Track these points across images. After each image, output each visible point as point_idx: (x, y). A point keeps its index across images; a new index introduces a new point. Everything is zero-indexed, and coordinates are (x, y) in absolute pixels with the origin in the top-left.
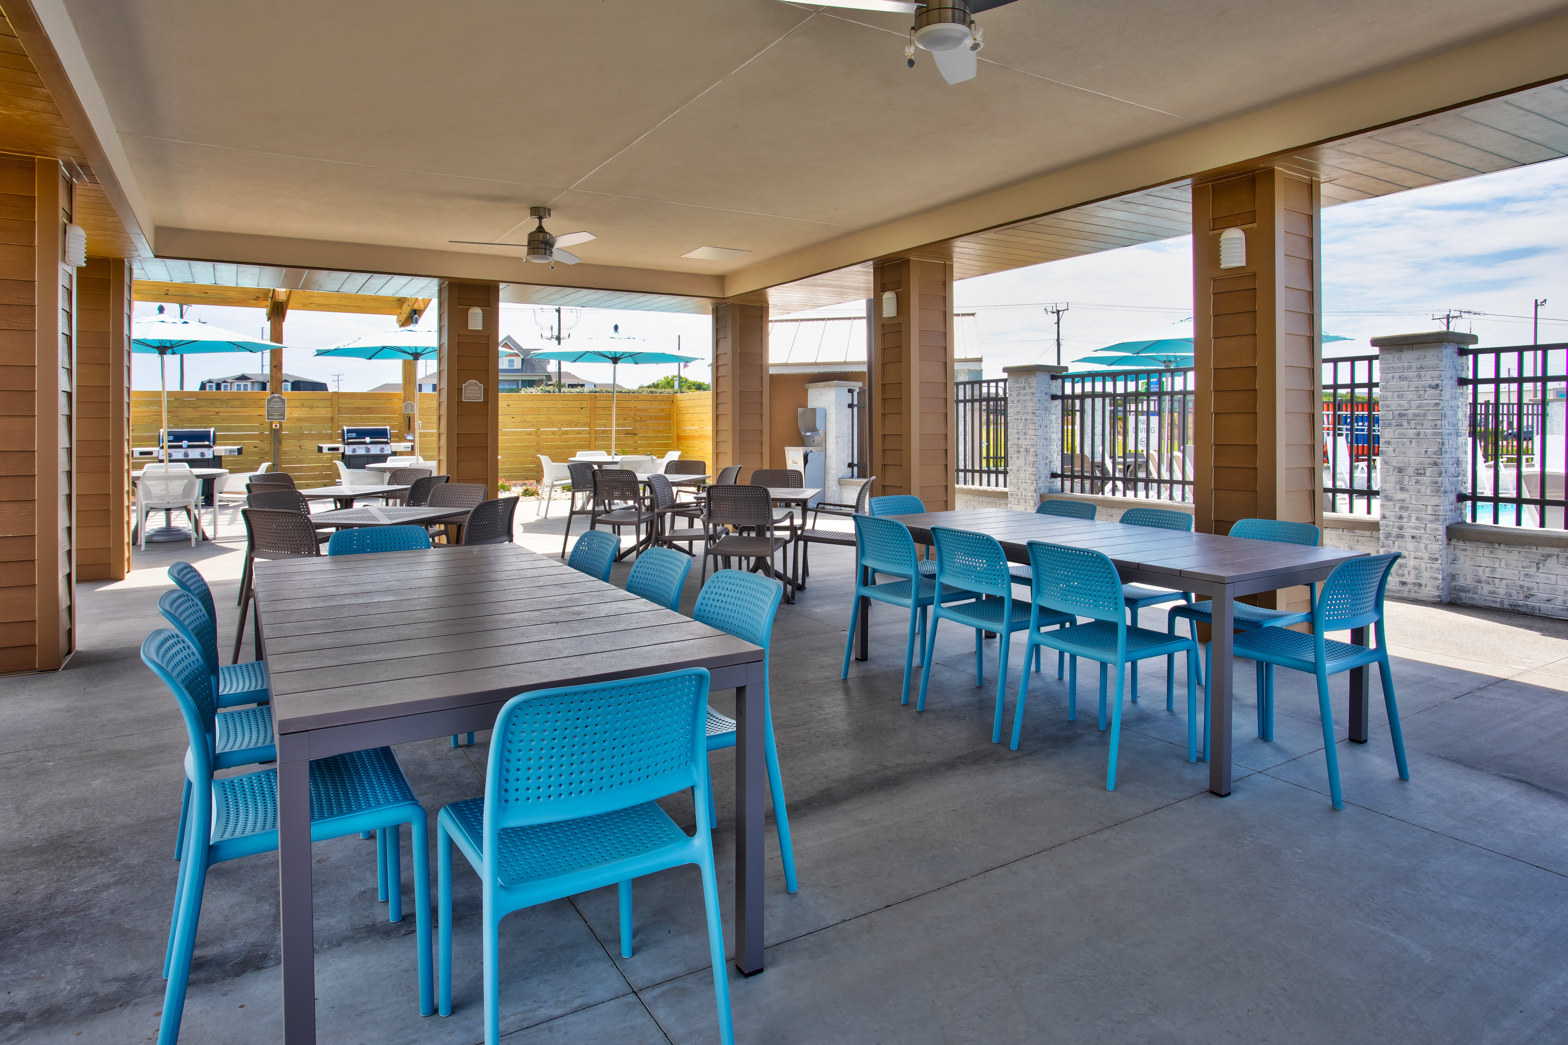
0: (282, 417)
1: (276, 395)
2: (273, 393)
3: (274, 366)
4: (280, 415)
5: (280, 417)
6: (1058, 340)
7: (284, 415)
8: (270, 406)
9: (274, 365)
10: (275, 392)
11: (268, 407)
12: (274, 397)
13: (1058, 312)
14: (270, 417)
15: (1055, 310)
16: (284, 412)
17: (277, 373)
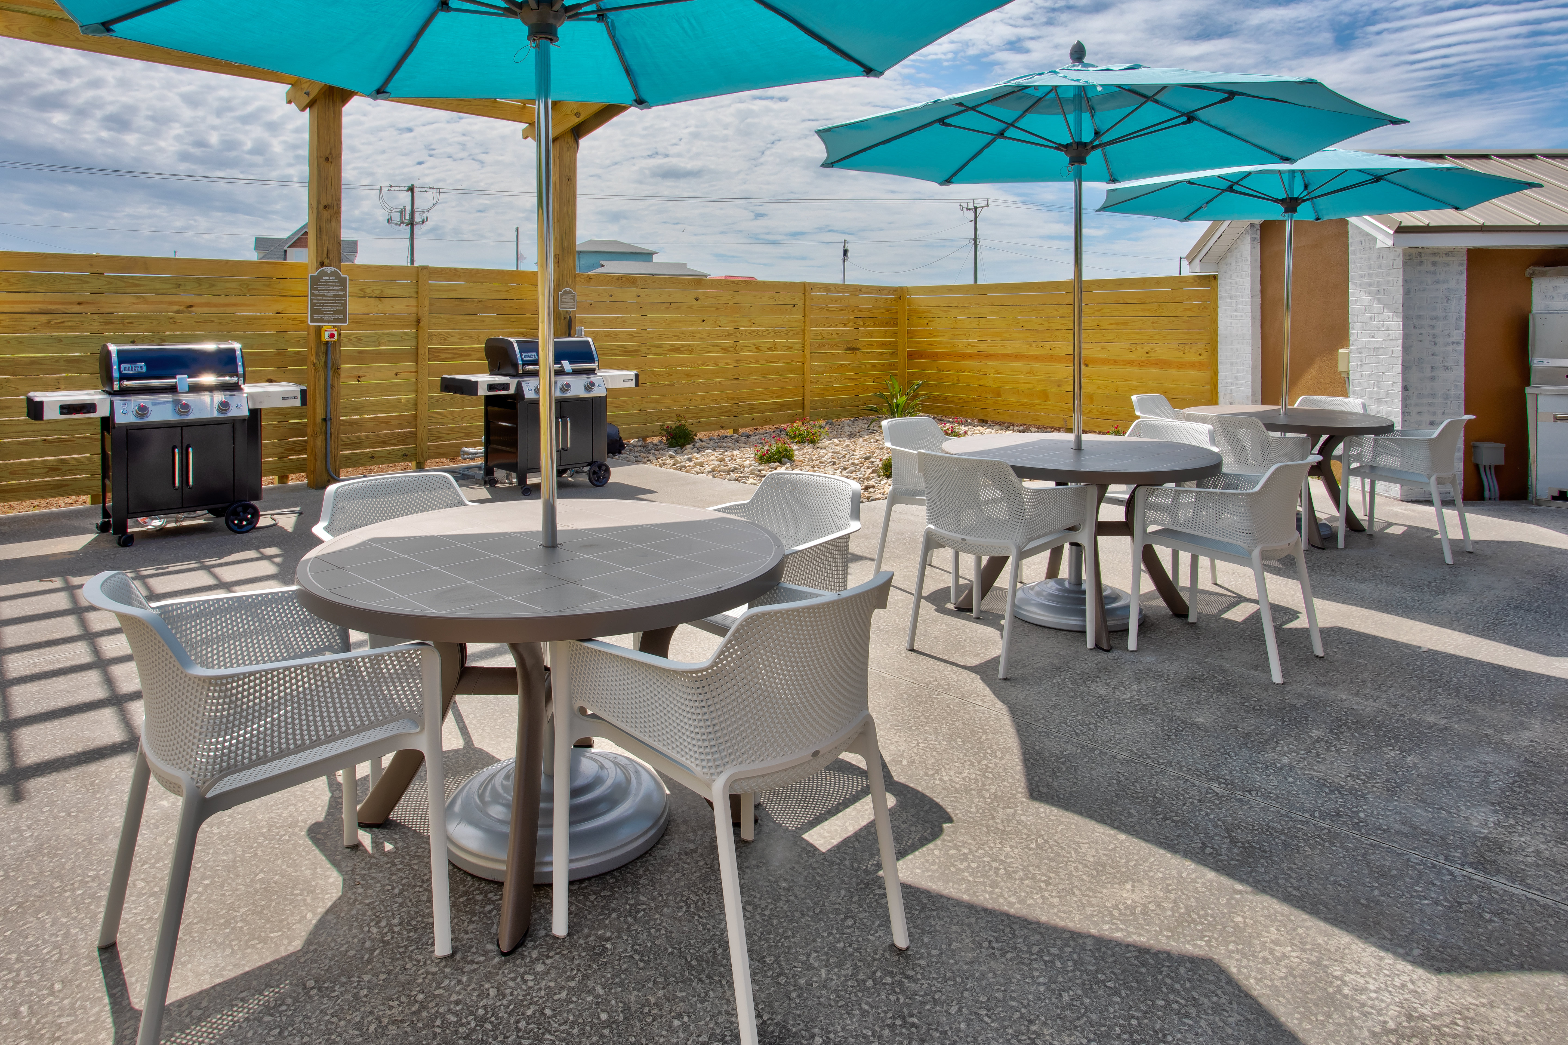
0: (341, 317)
1: (329, 269)
2: (322, 264)
3: (325, 207)
4: (336, 313)
5: (336, 317)
6: (975, 239)
7: (343, 312)
8: (317, 292)
9: (324, 203)
10: (326, 262)
11: (312, 295)
12: (324, 274)
13: (976, 208)
14: (316, 316)
15: (971, 206)
16: (344, 305)
17: (330, 221)
